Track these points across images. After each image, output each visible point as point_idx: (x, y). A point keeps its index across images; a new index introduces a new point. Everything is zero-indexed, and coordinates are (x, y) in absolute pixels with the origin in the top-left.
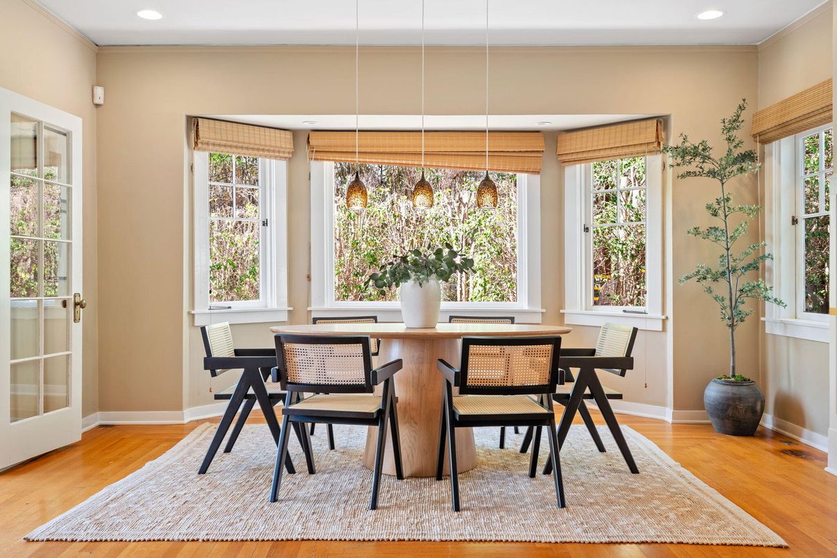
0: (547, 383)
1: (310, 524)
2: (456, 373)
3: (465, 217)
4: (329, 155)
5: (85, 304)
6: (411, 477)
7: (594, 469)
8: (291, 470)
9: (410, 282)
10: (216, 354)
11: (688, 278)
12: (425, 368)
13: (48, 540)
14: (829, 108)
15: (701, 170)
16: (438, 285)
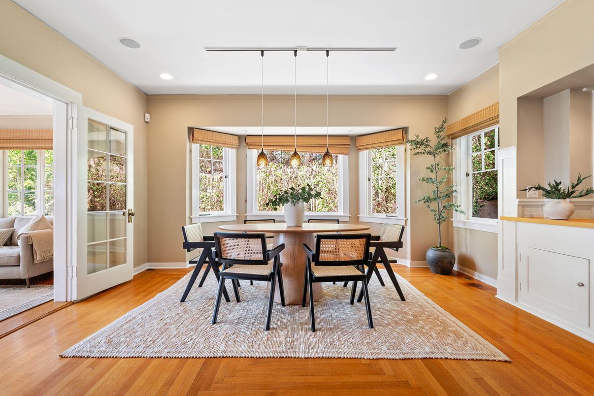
0: (362, 259)
1: (230, 343)
2: (313, 255)
3: (314, 176)
4: (255, 146)
5: (134, 214)
6: (289, 304)
7: (382, 297)
8: (228, 300)
9: (289, 204)
10: (190, 240)
11: (419, 201)
12: (297, 248)
13: (73, 357)
14: (497, 117)
15: (424, 151)
16: (303, 204)
